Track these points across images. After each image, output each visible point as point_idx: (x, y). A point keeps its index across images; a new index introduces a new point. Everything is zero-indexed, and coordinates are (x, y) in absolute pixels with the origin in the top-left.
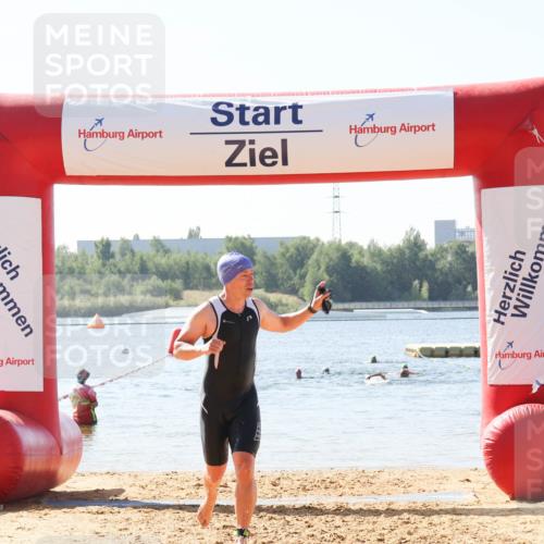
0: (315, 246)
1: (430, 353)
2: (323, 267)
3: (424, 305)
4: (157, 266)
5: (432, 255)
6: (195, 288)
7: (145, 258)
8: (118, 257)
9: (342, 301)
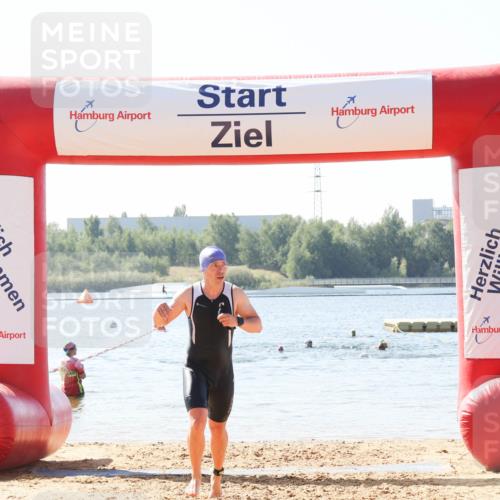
0: (297, 224)
1: (408, 328)
2: (304, 245)
3: (402, 281)
4: (144, 243)
5: (410, 233)
6: (181, 264)
7: (132, 235)
8: (106, 234)
9: (323, 277)
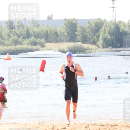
0: (104, 23)
2: (107, 32)
4: (34, 32)
6: (51, 42)
7: (28, 29)
9: (116, 47)
